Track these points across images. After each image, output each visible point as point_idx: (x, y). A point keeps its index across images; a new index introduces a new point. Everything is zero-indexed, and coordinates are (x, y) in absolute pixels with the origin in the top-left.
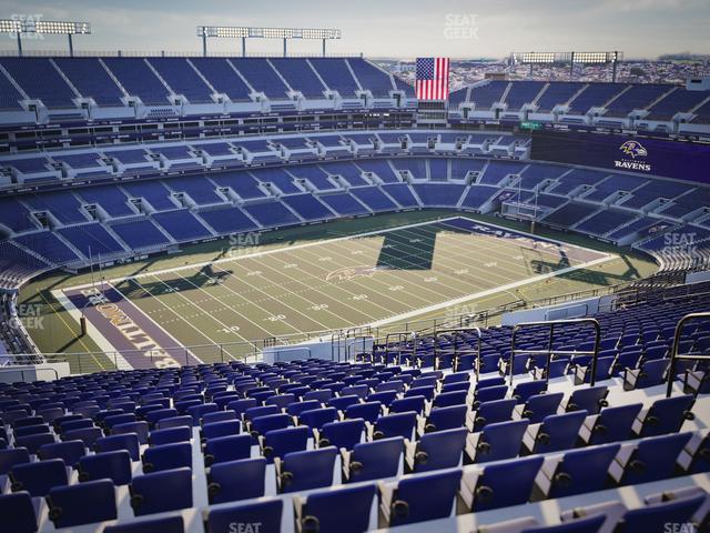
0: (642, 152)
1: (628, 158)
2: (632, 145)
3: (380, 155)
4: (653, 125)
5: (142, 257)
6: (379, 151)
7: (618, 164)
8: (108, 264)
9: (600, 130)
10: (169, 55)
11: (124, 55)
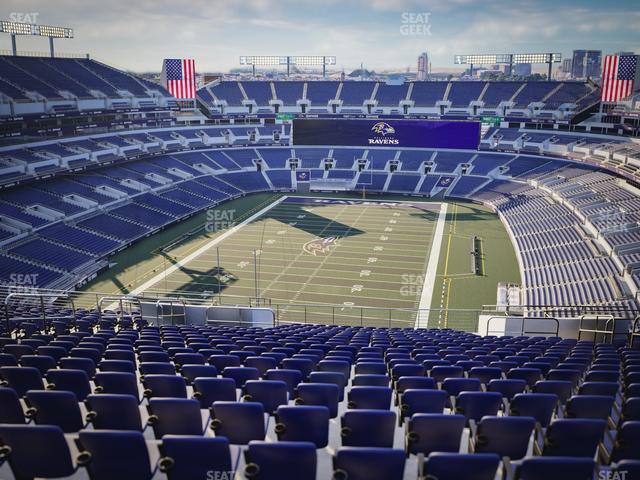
0: (391, 130)
1: (379, 136)
2: (382, 126)
4: (387, 111)
5: (93, 277)
7: (371, 141)
9: (346, 117)
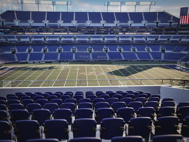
3: (157, 42)
5: (43, 62)
6: (157, 41)
8: (31, 63)
10: (96, 12)
11: (82, 12)
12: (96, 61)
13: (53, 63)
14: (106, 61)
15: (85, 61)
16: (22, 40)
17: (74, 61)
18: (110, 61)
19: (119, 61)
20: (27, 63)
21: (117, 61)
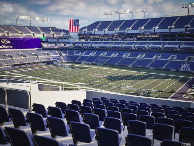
12: (134, 67)
13: (98, 65)
14: (144, 68)
15: (124, 66)
16: (93, 45)
17: (116, 65)
18: (147, 68)
19: (157, 69)
20: (80, 63)
21: (154, 69)
